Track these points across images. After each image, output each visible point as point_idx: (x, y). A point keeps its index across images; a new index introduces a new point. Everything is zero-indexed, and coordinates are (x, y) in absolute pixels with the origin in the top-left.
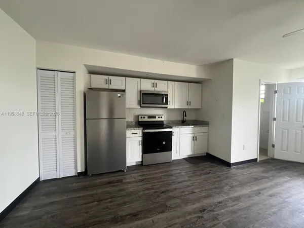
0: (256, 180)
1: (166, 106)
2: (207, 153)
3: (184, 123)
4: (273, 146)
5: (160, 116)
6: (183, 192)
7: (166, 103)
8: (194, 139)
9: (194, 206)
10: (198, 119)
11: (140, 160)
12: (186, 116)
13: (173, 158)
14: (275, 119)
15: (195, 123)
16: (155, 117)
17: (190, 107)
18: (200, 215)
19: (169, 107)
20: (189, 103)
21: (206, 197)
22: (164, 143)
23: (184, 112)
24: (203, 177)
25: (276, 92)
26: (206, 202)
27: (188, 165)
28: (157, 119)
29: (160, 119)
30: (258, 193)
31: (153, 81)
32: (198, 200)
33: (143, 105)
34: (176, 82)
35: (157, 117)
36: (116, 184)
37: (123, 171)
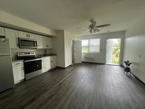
0: (72, 70)
1: (36, 47)
2: (57, 67)
3: (45, 55)
4: (75, 60)
5: (33, 53)
6: (52, 82)
7: (36, 46)
8: (51, 61)
9: (57, 85)
10: (51, 53)
11: (23, 78)
12: (46, 52)
13: (43, 72)
14: (75, 51)
15: (50, 55)
16: (29, 54)
17: (48, 48)
18: (60, 86)
19: (38, 48)
20: (47, 46)
21: (60, 80)
22: (38, 66)
23: (45, 50)
24: (57, 75)
25: (75, 43)
26: (61, 81)
27: (50, 73)
28: (31, 54)
29: (33, 54)
30: (73, 73)
31: (27, 33)
32: (58, 82)
33: (21, 47)
34: (37, 35)
35: (31, 53)
36: (10, 96)
37: (12, 88)
